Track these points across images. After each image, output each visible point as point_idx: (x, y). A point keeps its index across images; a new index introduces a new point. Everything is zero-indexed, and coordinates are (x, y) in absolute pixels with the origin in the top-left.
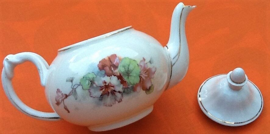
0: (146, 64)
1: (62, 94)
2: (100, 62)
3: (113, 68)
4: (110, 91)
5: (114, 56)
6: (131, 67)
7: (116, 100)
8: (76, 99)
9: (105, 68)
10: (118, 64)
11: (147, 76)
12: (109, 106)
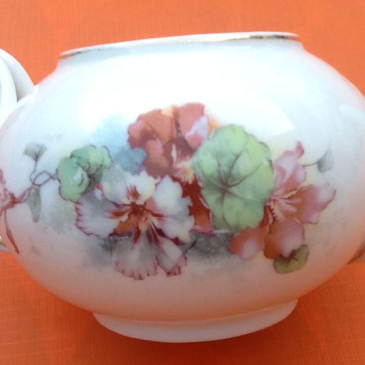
0: (304, 166)
1: (5, 190)
2: (140, 118)
3: (177, 150)
4: (143, 228)
5: (197, 110)
6: (243, 166)
7: (158, 262)
8: (36, 220)
9: (151, 143)
10: (199, 141)
11: (293, 209)
12: (132, 275)
